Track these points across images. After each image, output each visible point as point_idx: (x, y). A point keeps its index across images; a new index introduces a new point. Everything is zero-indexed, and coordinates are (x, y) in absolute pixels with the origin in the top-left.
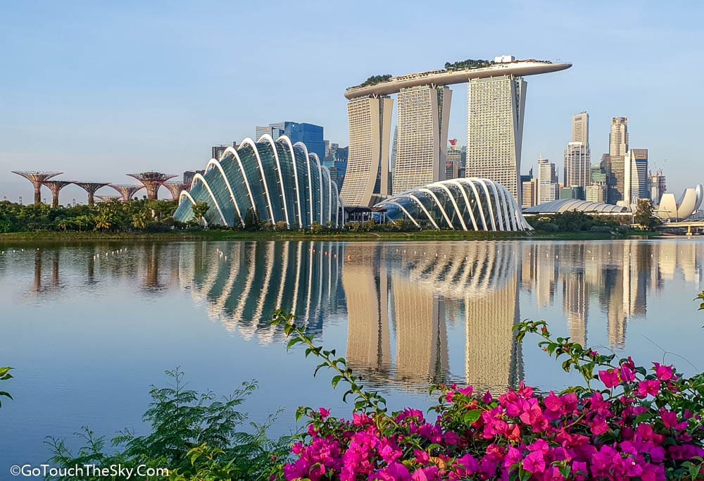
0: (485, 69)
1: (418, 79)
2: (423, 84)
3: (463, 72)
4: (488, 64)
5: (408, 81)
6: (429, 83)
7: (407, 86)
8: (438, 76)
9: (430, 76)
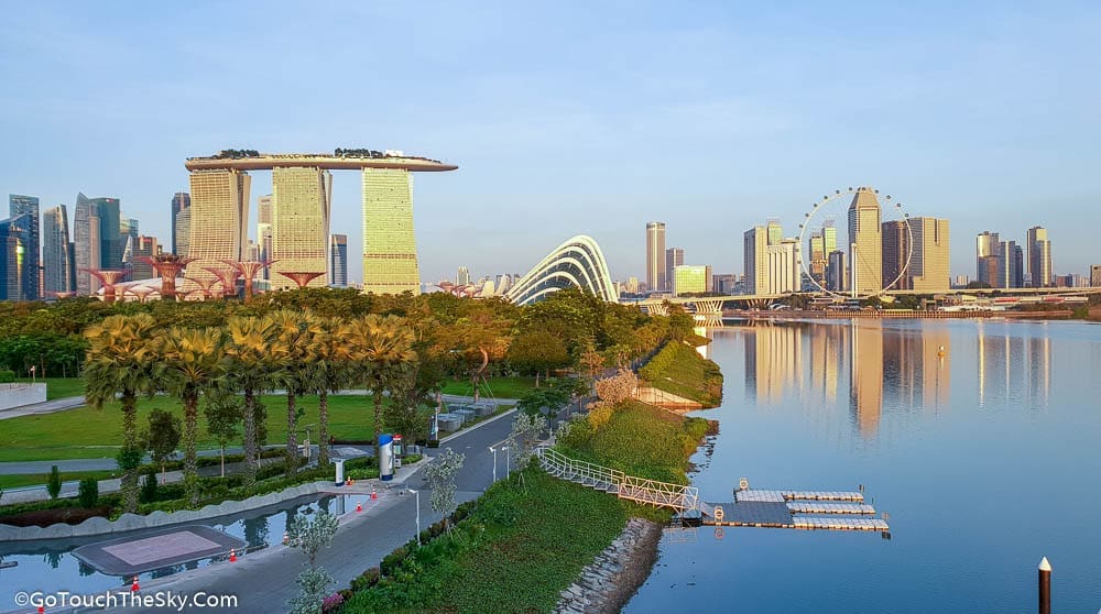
0: (382, 161)
1: (302, 160)
2: (306, 165)
3: (358, 160)
4: (380, 156)
5: (288, 160)
6: (314, 165)
7: (283, 166)
8: (327, 160)
9: (318, 159)
